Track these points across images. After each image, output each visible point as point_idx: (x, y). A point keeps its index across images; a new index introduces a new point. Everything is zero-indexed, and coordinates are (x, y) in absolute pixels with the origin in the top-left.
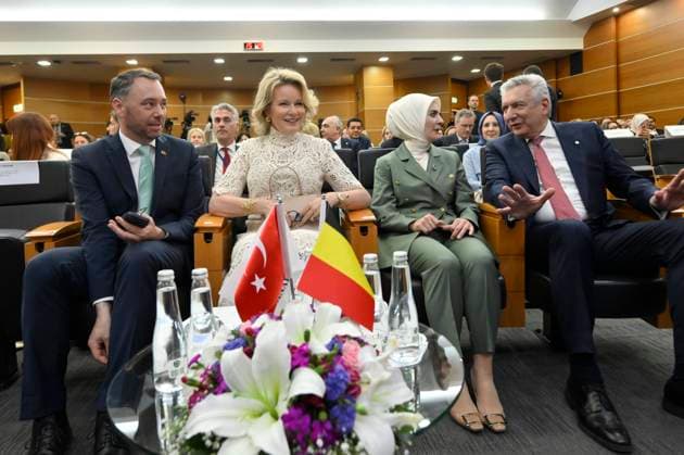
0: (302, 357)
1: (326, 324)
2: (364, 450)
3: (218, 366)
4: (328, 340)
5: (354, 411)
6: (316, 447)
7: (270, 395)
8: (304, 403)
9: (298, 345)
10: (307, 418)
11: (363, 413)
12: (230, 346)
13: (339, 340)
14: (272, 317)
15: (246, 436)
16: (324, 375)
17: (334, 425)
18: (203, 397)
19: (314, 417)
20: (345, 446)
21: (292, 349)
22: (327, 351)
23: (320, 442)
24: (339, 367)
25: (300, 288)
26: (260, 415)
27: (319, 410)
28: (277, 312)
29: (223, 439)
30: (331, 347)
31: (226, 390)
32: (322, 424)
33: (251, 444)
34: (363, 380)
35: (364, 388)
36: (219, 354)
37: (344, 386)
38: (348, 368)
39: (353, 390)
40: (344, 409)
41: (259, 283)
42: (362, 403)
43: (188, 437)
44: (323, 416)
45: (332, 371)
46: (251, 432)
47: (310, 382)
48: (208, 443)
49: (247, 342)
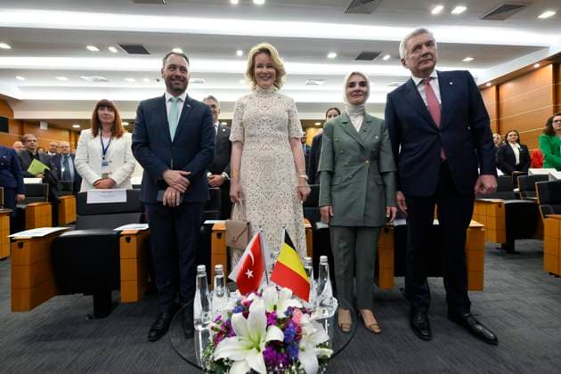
0: (272, 319)
1: (285, 300)
2: (303, 369)
3: (229, 321)
4: (286, 309)
5: (298, 348)
6: (279, 368)
7: (256, 338)
8: (273, 345)
9: (271, 312)
10: (275, 352)
11: (303, 350)
12: (236, 311)
13: (291, 309)
14: (257, 294)
15: (244, 360)
16: (283, 330)
17: (288, 355)
18: (222, 339)
19: (278, 351)
20: (294, 367)
21: (267, 314)
22: (284, 316)
23: (281, 365)
24: (291, 325)
25: (271, 279)
26: (252, 348)
27: (281, 347)
28: (259, 291)
29: (233, 361)
30: (287, 313)
31: (234, 335)
32: (282, 355)
33: (247, 364)
34: (303, 332)
35: (303, 336)
36: (230, 314)
37: (293, 336)
38: (295, 325)
39: (298, 337)
40: (293, 347)
41: (250, 274)
42: (302, 344)
43: (216, 359)
44: (283, 350)
45: (288, 327)
46: (247, 359)
47: (276, 334)
48: (226, 363)
49: (244, 309)
